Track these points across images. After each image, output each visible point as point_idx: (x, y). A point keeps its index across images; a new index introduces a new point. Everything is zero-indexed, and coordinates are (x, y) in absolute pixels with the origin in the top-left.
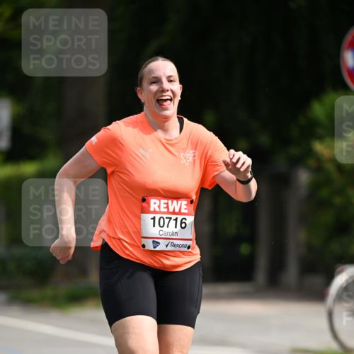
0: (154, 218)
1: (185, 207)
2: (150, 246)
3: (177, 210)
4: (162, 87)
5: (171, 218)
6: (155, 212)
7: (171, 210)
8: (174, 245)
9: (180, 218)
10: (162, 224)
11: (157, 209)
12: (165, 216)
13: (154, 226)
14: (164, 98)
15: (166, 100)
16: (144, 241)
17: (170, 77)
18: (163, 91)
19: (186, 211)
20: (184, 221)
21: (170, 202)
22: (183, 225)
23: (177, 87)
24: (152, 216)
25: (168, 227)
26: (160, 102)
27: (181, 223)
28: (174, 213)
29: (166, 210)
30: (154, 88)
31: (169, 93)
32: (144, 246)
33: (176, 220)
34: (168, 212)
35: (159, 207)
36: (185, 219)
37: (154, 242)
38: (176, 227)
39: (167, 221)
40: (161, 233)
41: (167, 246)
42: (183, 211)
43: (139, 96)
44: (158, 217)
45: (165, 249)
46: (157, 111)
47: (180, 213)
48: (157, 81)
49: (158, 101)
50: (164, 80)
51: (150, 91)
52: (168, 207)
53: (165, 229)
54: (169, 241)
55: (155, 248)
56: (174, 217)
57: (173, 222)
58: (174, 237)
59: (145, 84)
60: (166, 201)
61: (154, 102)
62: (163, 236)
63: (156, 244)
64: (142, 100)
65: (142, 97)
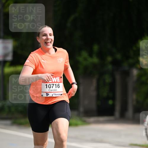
0: (47, 85)
1: (59, 79)
3: (56, 81)
5: (54, 84)
7: (53, 81)
8: (56, 95)
9: (57, 84)
10: (50, 87)
12: (51, 84)
13: (47, 88)
14: (48, 42)
15: (48, 43)
17: (50, 33)
18: (48, 39)
19: (59, 81)
20: (59, 85)
22: (59, 87)
23: (52, 37)
25: (52, 88)
26: (46, 43)
28: (55, 82)
30: (44, 38)
31: (50, 40)
32: (42, 95)
33: (56, 85)
37: (47, 94)
38: (56, 88)
39: (52, 86)
40: (50, 90)
41: (52, 95)
42: (58, 81)
43: (38, 40)
45: (51, 96)
46: (45, 46)
47: (57, 82)
50: (48, 35)
52: (52, 80)
54: (53, 93)
55: (47, 96)
56: (55, 84)
57: (54, 86)
58: (55, 91)
61: (44, 43)
64: (39, 42)
65: (39, 41)
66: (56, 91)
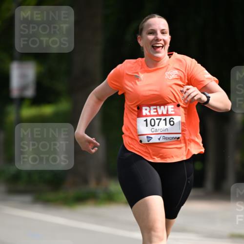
0: (146, 121)
1: (173, 110)
2: (145, 140)
3: (165, 113)
4: (157, 37)
5: (161, 119)
6: (146, 116)
7: (160, 113)
8: (166, 138)
9: (168, 118)
10: (153, 124)
11: (148, 114)
12: (155, 118)
13: (147, 126)
14: (158, 45)
15: (159, 47)
16: (141, 138)
17: (163, 30)
18: (157, 40)
19: (173, 113)
20: (172, 120)
21: (158, 107)
22: (172, 123)
23: (167, 37)
24: (145, 119)
25: (158, 125)
26: (155, 48)
27: (170, 122)
28: (163, 115)
29: (156, 114)
30: (151, 37)
31: (162, 42)
32: (141, 141)
33: (165, 120)
34: (158, 115)
35: (150, 112)
36: (173, 119)
37: (147, 137)
38: (166, 125)
39: (157, 122)
40: (153, 130)
41: (159, 139)
42: (170, 113)
43: (139, 42)
44: (149, 119)
45: (158, 141)
46: (152, 53)
47: (168, 115)
48: (153, 32)
49: (153, 47)
50: (159, 32)
51: (148, 39)
52: (157, 112)
53: (156, 127)
54: (160, 135)
55: (148, 141)
56: (163, 118)
57: (163, 122)
58: (165, 132)
59: (144, 33)
60: (155, 107)
61: (150, 47)
62: (155, 133)
63: (149, 138)
64: (141, 45)
65: (141, 43)
66: (167, 132)
